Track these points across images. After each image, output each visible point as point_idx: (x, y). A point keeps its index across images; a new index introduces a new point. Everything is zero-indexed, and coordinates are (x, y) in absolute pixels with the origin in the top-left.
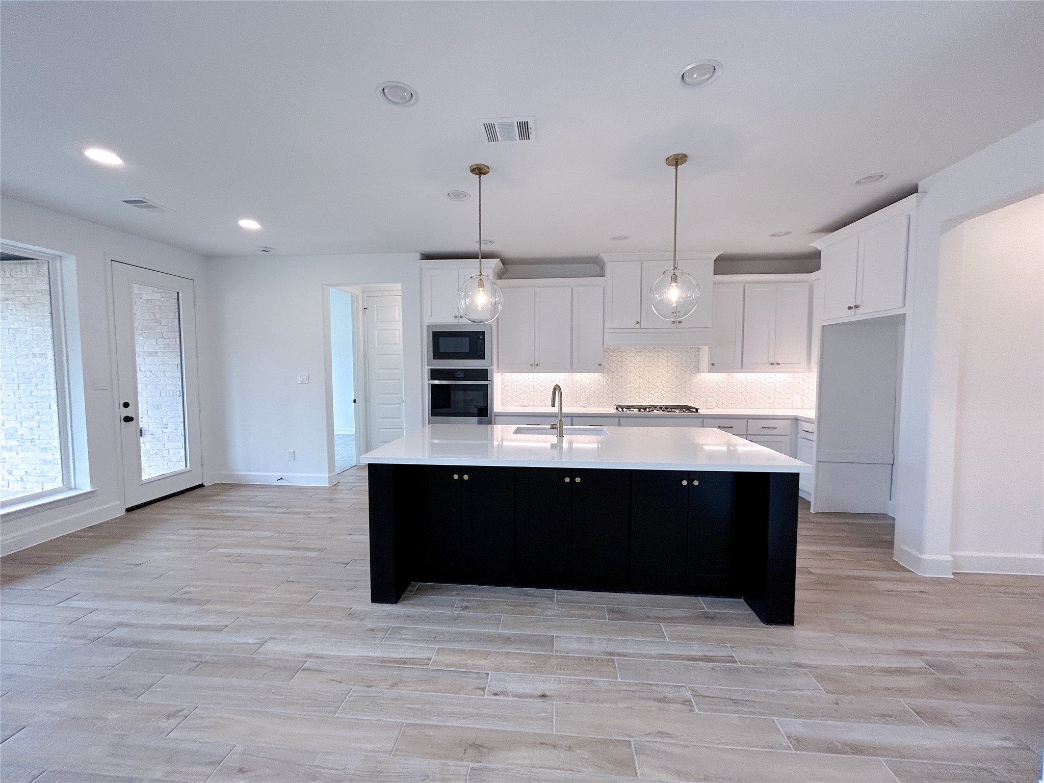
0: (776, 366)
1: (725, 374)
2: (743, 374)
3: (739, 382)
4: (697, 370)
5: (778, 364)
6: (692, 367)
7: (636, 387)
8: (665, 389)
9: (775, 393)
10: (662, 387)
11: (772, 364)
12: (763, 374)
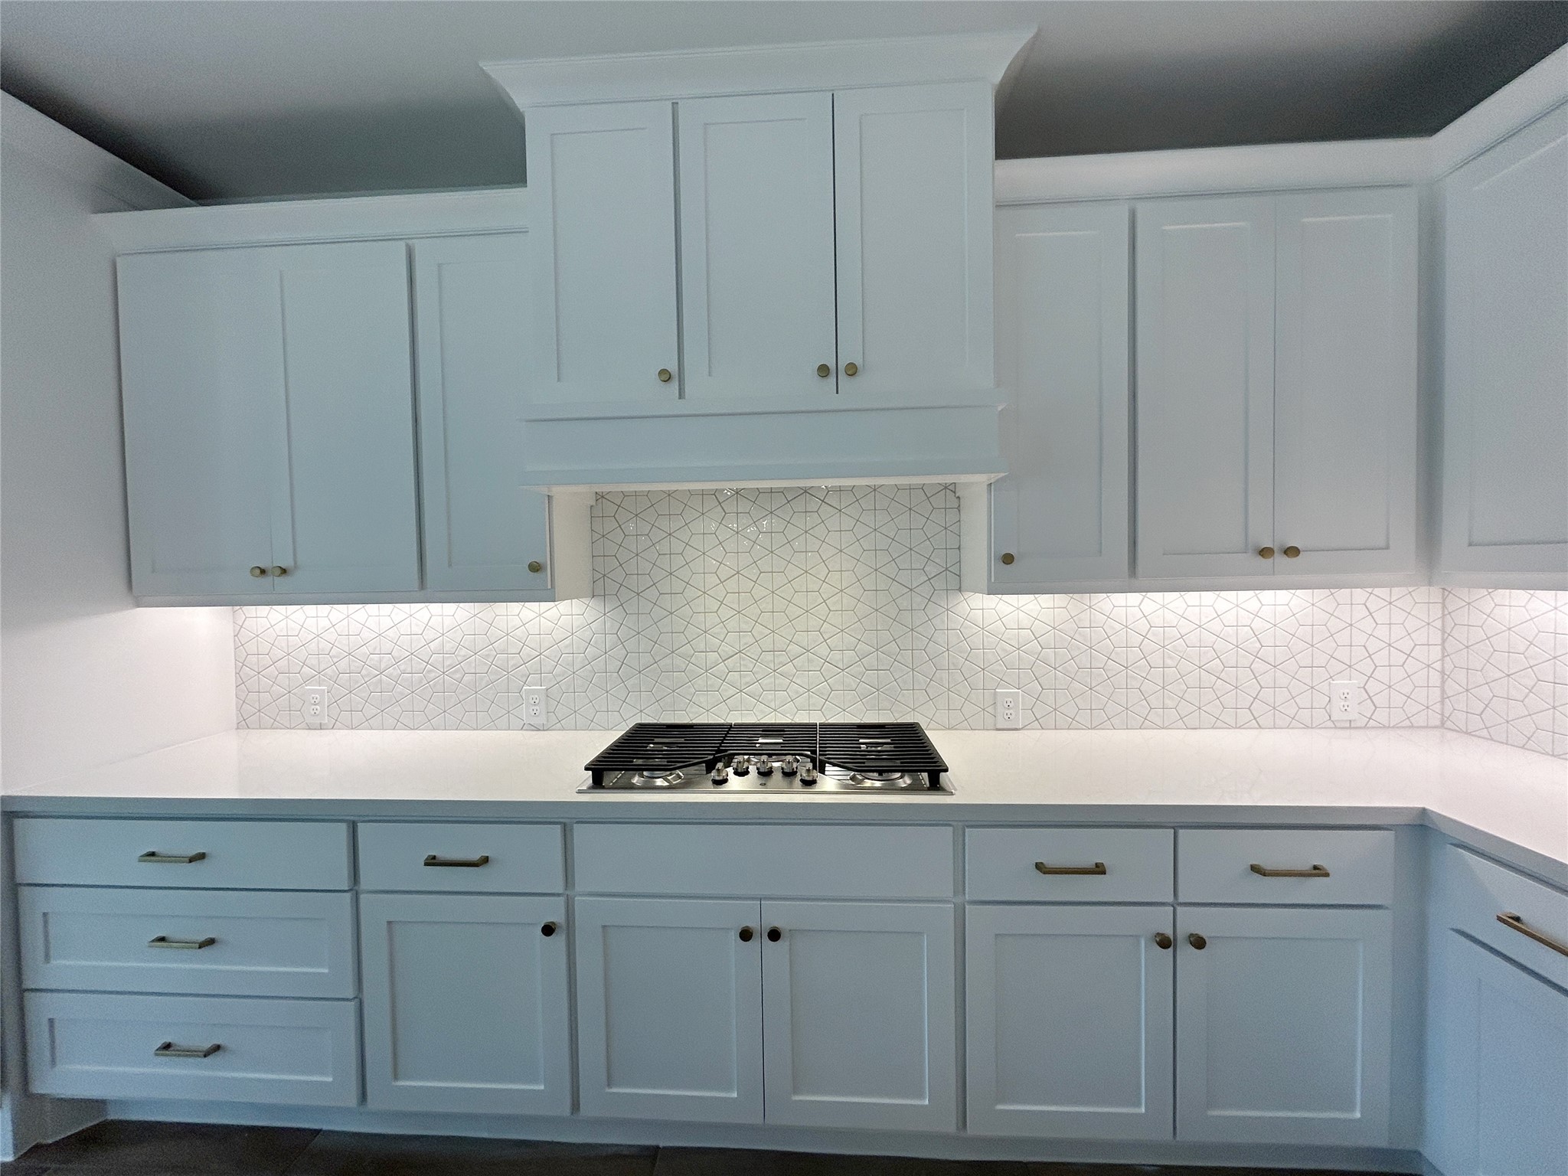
0: (1281, 560)
1: (1060, 599)
2: (1134, 598)
3: (1118, 627)
4: (956, 582)
5: (1292, 552)
6: (932, 570)
7: (726, 649)
8: (836, 656)
9: (1258, 666)
10: (823, 650)
11: (1265, 552)
12: (1208, 597)
